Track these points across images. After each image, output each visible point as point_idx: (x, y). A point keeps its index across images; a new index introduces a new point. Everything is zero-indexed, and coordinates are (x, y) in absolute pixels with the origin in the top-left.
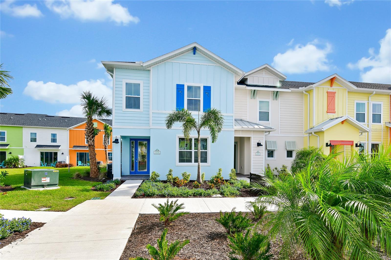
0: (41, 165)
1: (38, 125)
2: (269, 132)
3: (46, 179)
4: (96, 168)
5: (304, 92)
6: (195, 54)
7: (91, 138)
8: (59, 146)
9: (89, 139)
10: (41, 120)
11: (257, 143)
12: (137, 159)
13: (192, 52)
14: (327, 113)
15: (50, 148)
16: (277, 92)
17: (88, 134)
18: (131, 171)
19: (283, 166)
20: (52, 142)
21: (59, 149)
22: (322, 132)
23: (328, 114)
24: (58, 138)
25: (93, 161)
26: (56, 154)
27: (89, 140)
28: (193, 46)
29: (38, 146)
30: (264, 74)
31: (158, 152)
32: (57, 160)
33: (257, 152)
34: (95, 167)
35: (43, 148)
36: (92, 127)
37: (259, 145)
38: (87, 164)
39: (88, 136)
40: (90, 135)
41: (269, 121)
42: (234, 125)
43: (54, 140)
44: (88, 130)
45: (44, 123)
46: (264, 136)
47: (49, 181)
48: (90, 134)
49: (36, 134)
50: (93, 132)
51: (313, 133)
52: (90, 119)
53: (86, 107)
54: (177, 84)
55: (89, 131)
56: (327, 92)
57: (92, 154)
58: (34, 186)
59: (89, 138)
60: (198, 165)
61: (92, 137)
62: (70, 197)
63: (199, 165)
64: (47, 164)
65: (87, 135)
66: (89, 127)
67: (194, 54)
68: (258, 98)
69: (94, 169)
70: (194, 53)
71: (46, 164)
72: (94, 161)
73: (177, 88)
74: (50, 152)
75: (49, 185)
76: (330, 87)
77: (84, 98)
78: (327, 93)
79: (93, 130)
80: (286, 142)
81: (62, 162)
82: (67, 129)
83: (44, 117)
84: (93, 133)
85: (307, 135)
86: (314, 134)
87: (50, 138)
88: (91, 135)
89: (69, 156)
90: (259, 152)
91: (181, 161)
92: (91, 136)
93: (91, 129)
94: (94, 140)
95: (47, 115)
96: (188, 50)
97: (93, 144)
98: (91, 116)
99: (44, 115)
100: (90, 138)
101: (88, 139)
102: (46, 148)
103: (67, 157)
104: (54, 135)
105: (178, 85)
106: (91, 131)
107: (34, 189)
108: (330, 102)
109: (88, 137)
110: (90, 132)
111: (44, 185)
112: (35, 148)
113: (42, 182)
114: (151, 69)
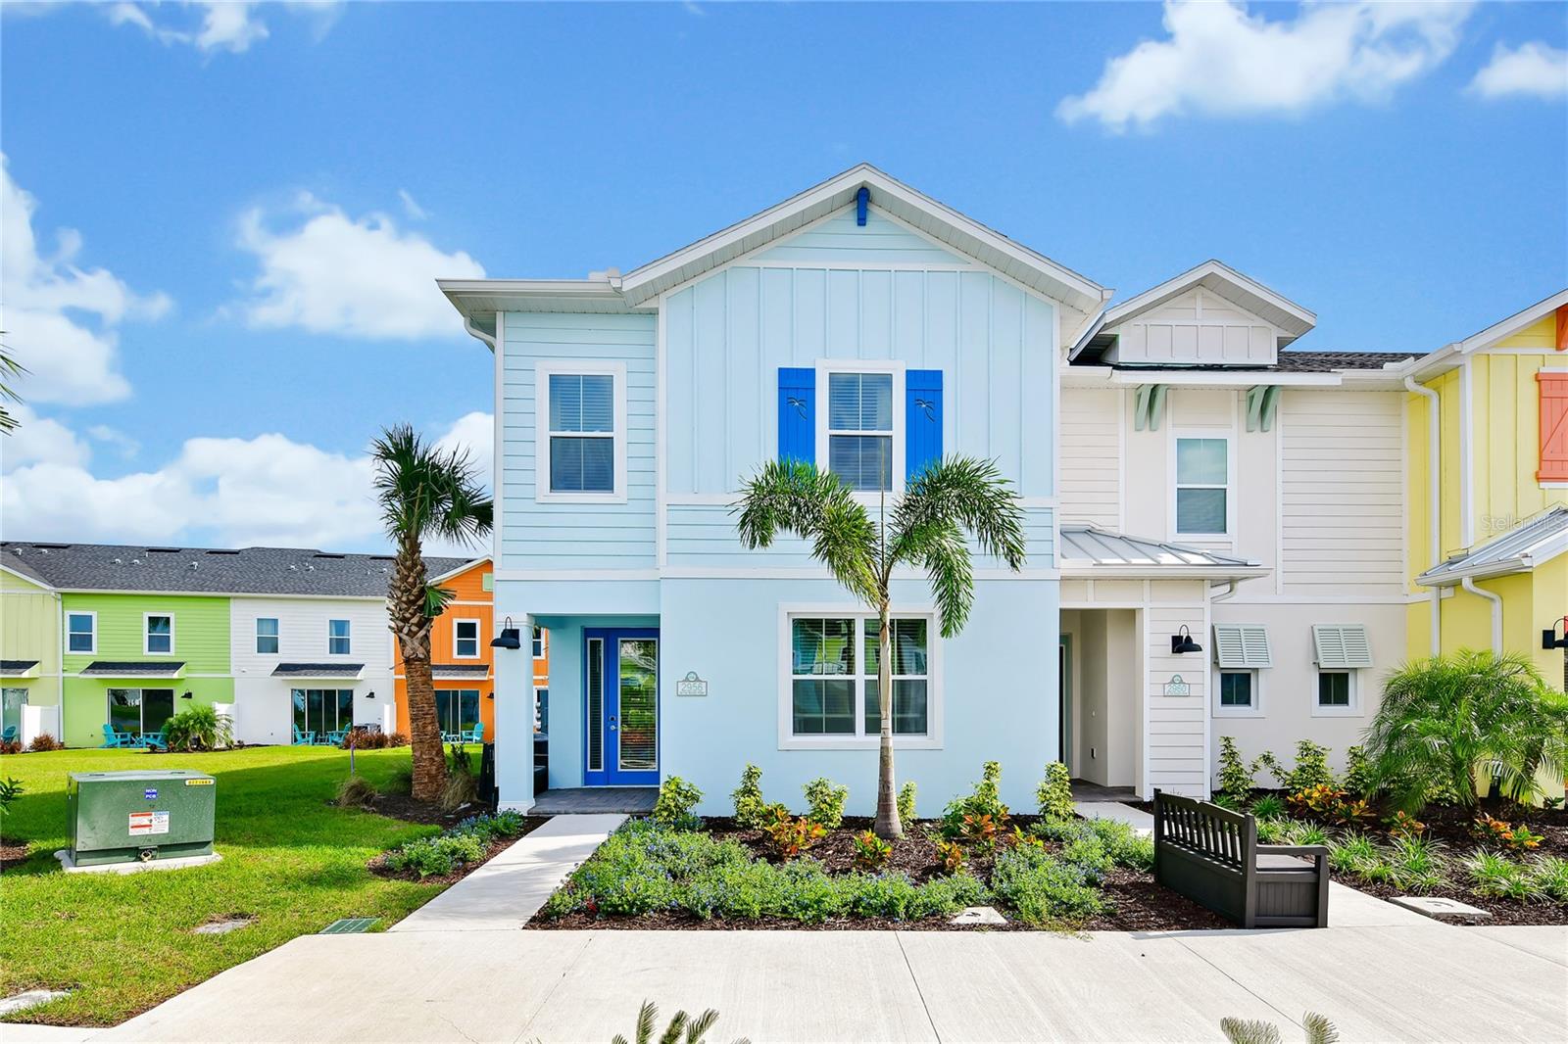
0: (296, 740)
1: (282, 591)
2: (1232, 581)
3: (152, 817)
4: (436, 759)
5: (1409, 383)
6: (865, 225)
7: (414, 629)
8: (358, 667)
9: (407, 635)
10: (295, 572)
11: (1174, 638)
12: (612, 719)
13: (849, 213)
14: (1539, 479)
15: (326, 674)
16: (1270, 389)
17: (400, 610)
18: (589, 770)
19: (1305, 751)
20: (334, 649)
21: (358, 677)
22: (1516, 576)
23: (1543, 485)
24: (354, 636)
25: (424, 728)
26: (348, 696)
27: (405, 637)
28: (852, 181)
29: (284, 668)
30: (1199, 310)
31: (694, 687)
32: (351, 720)
33: (1173, 682)
34: (434, 753)
35: (299, 675)
36: (418, 581)
37: (1182, 645)
39: (401, 620)
40: (407, 615)
41: (1225, 531)
42: (1057, 555)
43: (340, 645)
44: (399, 594)
45: (307, 581)
46: (1207, 605)
47: (166, 831)
48: (411, 611)
49: (276, 621)
50: (420, 602)
51: (1467, 583)
52: (407, 547)
53: (394, 495)
54: (780, 369)
55: (404, 599)
56: (1537, 375)
57: (418, 698)
58: (90, 855)
59: (406, 630)
60: (882, 748)
61: (416, 625)
63: (887, 748)
64: (316, 735)
65: (397, 615)
66: (404, 579)
67: (859, 225)
68: (1174, 426)
69: (427, 763)
70: (859, 219)
71: (313, 733)
72: (430, 728)
73: (779, 388)
74: (326, 691)
75: (166, 848)
76: (1553, 351)
77: (386, 455)
78: (1539, 381)
79: (422, 592)
80: (1316, 632)
81: (366, 728)
83: (309, 559)
84: (421, 608)
85: (1431, 594)
86: (1474, 589)
87: (325, 636)
88: (413, 615)
89: (395, 704)
90: (1181, 682)
91: (804, 725)
92: (415, 620)
93: (415, 591)
94: (426, 637)
95: (319, 552)
96: (829, 208)
97: (422, 656)
98: (413, 532)
99: (309, 550)
100: (410, 630)
101: (401, 635)
102: (312, 675)
103: (387, 708)
104: (340, 626)
105: (783, 373)
106: (412, 598)
107: (88, 869)
108: (1554, 427)
109: (401, 624)
110: (410, 603)
111: (144, 850)
112: (273, 674)
113: (133, 832)
114: (662, 304)
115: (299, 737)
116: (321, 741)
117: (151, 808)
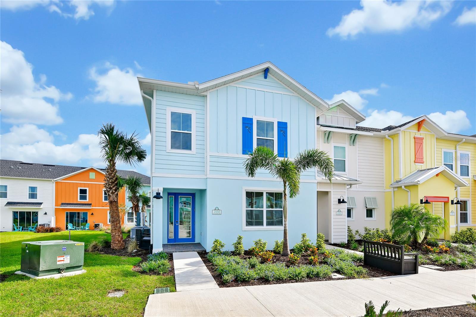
0: (14, 230)
1: (9, 175)
2: (351, 185)
3: (64, 257)
4: (120, 235)
5: (387, 136)
6: (266, 78)
7: (114, 191)
8: (41, 204)
9: (111, 193)
10: (13, 169)
11: (339, 199)
12: (177, 222)
13: (262, 75)
14: (415, 162)
15: (28, 206)
16: (356, 135)
17: (109, 185)
18: (169, 238)
19: (366, 229)
20: (30, 197)
21: (41, 207)
22: (415, 186)
23: (416, 164)
24: (39, 193)
25: (116, 225)
26: (36, 214)
27: (111, 194)
28: (265, 66)
29: (9, 204)
30: (338, 113)
31: (217, 212)
32: (37, 222)
33: (338, 211)
34: (120, 233)
35: (17, 206)
36: (115, 175)
37: (340, 202)
38: (80, 228)
39: (109, 188)
40: (112, 187)
41: (345, 171)
42: (316, 175)
43: (33, 195)
44: (108, 179)
45: (19, 172)
46: (346, 191)
47: (69, 262)
48: (113, 185)
49: (6, 186)
50: (116, 182)
51: (403, 187)
52: (112, 164)
53: (106, 146)
54: (243, 117)
55: (110, 181)
56: (414, 137)
57: (115, 215)
58: (44, 272)
59: (111, 192)
60: (284, 230)
61: (114, 190)
62: (116, 290)
63: (286, 230)
64: (23, 228)
65: (107, 187)
66: (110, 174)
67: (265, 78)
68: (333, 142)
69: (117, 237)
70: (265, 77)
71: (21, 227)
72: (118, 225)
73: (243, 123)
74: (27, 212)
75: (69, 268)
76: (417, 132)
77: (103, 132)
78: (415, 139)
79: (117, 179)
80: (366, 199)
81: (44, 225)
82: (53, 181)
83: (18, 164)
84: (116, 184)
85: (392, 190)
86: (405, 189)
87: (27, 192)
88: (114, 187)
89: (55, 217)
90: (340, 211)
92: (114, 188)
93: (114, 179)
94: (117, 194)
95: (22, 162)
96: (257, 72)
97: (116, 201)
98: (114, 159)
99: (18, 161)
100: (112, 192)
101: (109, 193)
102: (22, 206)
103: (53, 218)
104: (33, 189)
105: (244, 119)
106: (113, 181)
107: (44, 277)
108: (418, 150)
109: (109, 190)
110: (112, 183)
111: (61, 269)
112: (5, 206)
113: (58, 263)
114: (208, 94)
115: (16, 228)
116: (25, 230)
117: (64, 254)
